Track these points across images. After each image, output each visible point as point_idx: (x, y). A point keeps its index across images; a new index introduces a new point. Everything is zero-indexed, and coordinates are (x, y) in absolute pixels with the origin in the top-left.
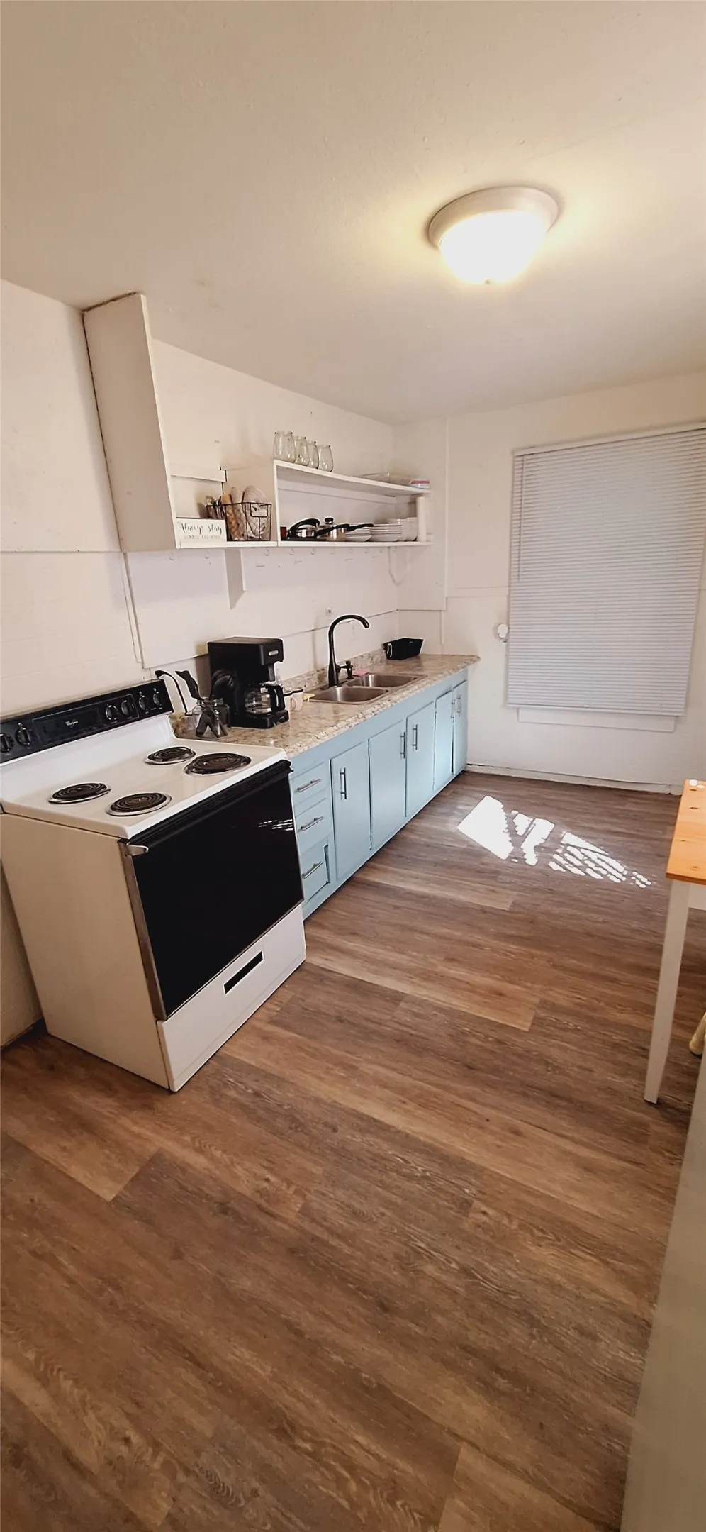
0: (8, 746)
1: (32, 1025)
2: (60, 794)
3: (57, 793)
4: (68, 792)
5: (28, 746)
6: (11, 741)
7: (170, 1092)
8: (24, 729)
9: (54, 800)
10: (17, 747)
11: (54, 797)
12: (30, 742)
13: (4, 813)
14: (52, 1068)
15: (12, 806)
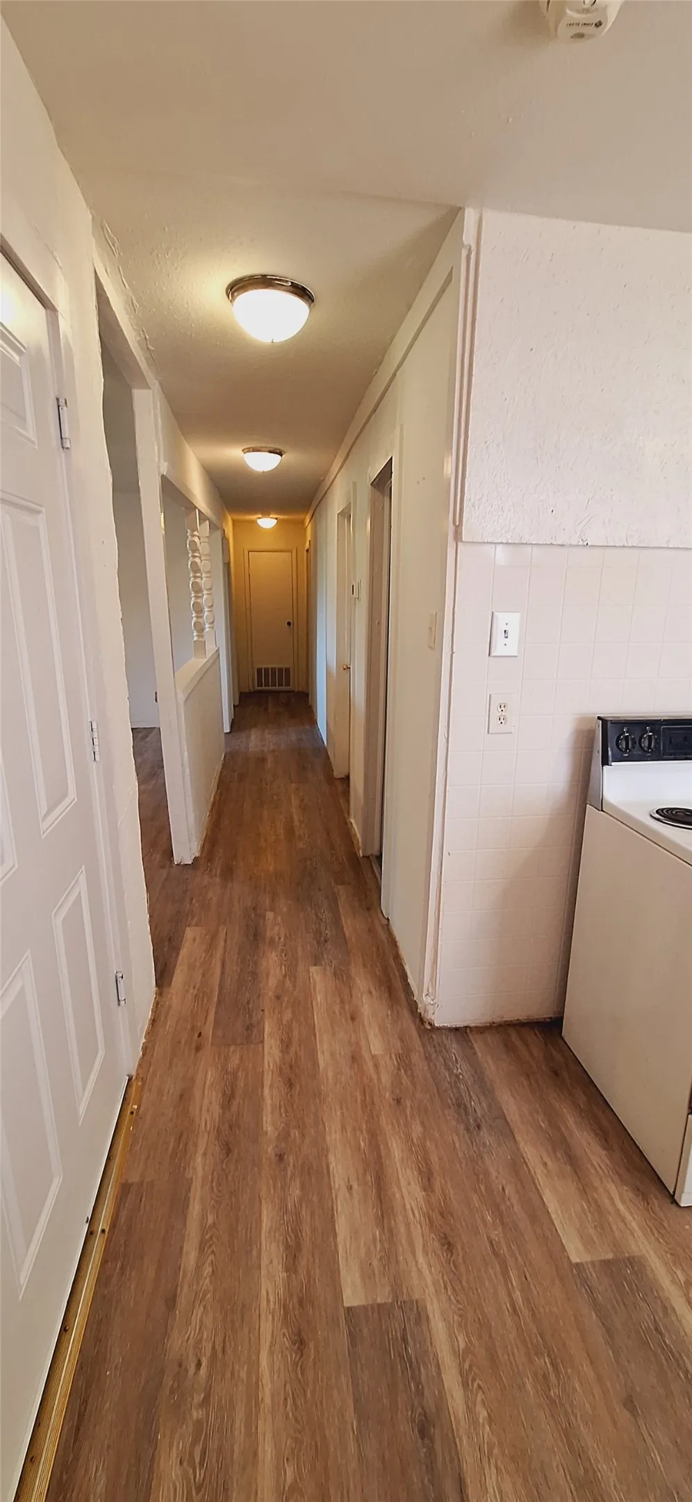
0: (630, 747)
1: (550, 1018)
2: (665, 811)
3: (663, 810)
4: (674, 812)
5: (649, 752)
6: (634, 743)
7: (675, 1202)
8: (651, 734)
9: (657, 816)
10: (637, 752)
11: (657, 812)
12: (652, 749)
13: (602, 811)
14: (556, 1073)
15: (613, 807)
